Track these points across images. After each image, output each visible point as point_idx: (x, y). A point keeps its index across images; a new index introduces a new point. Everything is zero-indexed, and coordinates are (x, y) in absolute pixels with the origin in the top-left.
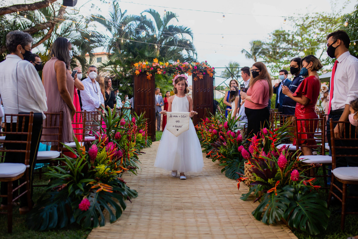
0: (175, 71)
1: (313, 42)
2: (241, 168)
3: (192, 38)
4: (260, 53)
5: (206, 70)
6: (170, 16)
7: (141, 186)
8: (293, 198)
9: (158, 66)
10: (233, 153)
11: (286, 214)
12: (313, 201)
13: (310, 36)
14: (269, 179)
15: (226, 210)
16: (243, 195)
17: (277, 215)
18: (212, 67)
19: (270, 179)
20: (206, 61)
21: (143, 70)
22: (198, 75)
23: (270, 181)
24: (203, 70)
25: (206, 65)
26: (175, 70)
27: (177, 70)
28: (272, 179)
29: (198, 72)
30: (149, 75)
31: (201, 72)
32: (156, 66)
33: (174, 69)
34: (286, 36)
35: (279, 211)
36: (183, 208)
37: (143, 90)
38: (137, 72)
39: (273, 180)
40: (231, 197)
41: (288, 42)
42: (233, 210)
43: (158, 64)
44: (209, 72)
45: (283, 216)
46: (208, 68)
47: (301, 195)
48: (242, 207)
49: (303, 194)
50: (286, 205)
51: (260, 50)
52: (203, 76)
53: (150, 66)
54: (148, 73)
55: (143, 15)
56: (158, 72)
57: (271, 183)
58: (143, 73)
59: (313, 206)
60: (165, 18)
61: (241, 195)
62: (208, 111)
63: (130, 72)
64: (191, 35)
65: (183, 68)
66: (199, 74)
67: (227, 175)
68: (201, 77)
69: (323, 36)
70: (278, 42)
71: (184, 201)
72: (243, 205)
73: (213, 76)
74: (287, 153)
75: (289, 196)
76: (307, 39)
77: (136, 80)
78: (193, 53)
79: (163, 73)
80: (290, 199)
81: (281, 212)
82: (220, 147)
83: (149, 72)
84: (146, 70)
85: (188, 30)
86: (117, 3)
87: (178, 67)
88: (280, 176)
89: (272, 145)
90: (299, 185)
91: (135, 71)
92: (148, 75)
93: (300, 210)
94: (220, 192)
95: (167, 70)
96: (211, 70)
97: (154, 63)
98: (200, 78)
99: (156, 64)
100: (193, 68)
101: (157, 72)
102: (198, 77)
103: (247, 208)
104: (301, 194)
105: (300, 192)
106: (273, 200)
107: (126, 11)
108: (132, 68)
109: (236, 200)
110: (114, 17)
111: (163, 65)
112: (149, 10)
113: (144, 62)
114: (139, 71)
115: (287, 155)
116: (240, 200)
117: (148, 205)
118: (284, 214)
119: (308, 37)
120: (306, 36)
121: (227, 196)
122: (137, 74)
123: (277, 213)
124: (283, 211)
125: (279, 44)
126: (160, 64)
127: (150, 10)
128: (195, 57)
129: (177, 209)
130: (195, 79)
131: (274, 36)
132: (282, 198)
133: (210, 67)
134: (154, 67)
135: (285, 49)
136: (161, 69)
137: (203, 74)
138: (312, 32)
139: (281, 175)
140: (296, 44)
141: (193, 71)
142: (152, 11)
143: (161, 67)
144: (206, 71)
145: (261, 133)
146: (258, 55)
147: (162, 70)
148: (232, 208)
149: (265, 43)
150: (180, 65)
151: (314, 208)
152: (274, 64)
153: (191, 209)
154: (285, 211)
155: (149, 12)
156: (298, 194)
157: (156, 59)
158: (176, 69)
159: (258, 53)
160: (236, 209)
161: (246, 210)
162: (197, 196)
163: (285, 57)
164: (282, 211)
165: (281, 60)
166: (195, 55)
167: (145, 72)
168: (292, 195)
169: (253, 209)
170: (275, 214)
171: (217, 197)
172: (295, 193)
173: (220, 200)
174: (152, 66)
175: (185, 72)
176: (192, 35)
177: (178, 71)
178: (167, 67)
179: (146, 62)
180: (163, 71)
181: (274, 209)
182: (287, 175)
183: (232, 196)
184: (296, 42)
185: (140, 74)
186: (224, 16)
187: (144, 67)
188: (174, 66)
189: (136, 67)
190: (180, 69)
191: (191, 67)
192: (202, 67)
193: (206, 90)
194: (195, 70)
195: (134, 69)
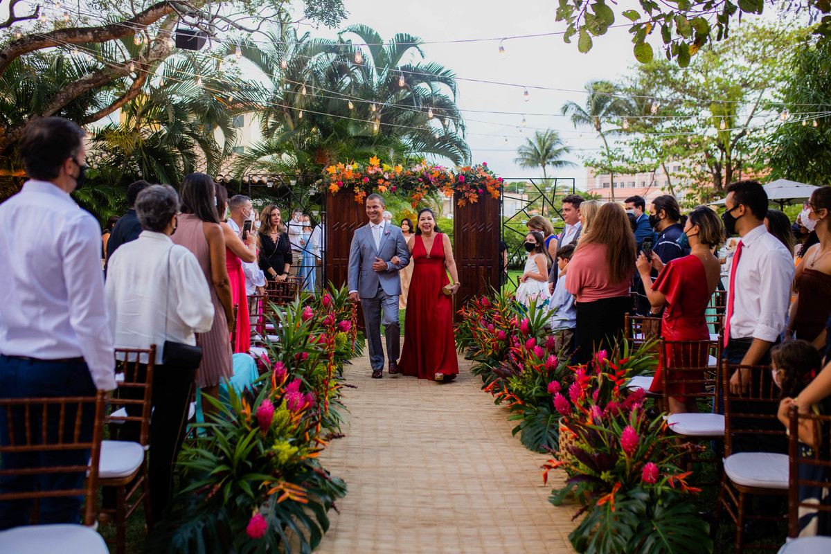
0: (416, 185)
1: (732, 88)
2: (553, 427)
3: (454, 93)
4: (609, 110)
5: (485, 184)
6: (405, 43)
7: (352, 467)
8: (645, 513)
9: (379, 174)
10: (538, 394)
11: (631, 545)
12: (684, 521)
13: (724, 72)
14: (603, 473)
15: (520, 528)
16: (554, 492)
17: (614, 546)
18: (497, 177)
19: (605, 472)
20: (485, 164)
21: (347, 182)
22: (466, 194)
23: (605, 476)
24: (477, 184)
25: (485, 171)
26: (417, 183)
27: (421, 184)
28: (608, 472)
29: (467, 187)
30: (360, 194)
31: (474, 187)
32: (375, 174)
33: (414, 180)
34: (671, 72)
35: (618, 540)
36: (437, 523)
37: (346, 226)
38: (334, 187)
39: (611, 474)
40: (532, 496)
41: (673, 84)
42: (534, 527)
43: (380, 170)
44: (490, 188)
45: (625, 549)
46: (489, 180)
47: (661, 509)
48: (552, 520)
49: (666, 505)
50: (632, 528)
51: (608, 104)
52: (477, 197)
53: (363, 172)
54: (357, 190)
55: (345, 37)
56: (380, 187)
57: (606, 481)
58: (347, 190)
59: (683, 531)
60: (393, 47)
61: (549, 493)
62: (488, 285)
63: (319, 185)
64: (451, 86)
65: (435, 179)
66: (468, 191)
67: (524, 442)
68: (474, 198)
69: (756, 73)
70: (650, 86)
71: (438, 505)
72: (553, 515)
73: (500, 197)
74: (642, 415)
75: (637, 509)
76: (718, 81)
77: (330, 201)
78: (456, 125)
79: (390, 189)
80: (639, 515)
81: (621, 541)
82: (512, 377)
83: (360, 188)
84: (354, 181)
85: (443, 74)
86: (287, 15)
87: (422, 176)
88: (625, 465)
89: (615, 391)
90: (660, 488)
91: (329, 184)
92: (357, 194)
93: (658, 538)
94: (510, 483)
95: (398, 183)
96: (494, 185)
97: (372, 166)
98: (472, 200)
99: (376, 168)
100: (457, 179)
101: (377, 185)
102: (467, 199)
103: (561, 523)
104: (662, 506)
105: (660, 502)
106: (608, 514)
107: (307, 34)
108: (322, 177)
109: (540, 503)
110: (280, 46)
111: (389, 171)
112: (359, 26)
113: (349, 164)
114: (338, 184)
115: (641, 419)
116: (548, 503)
117: (368, 515)
118: (628, 545)
119: (721, 76)
120: (716, 74)
121: (524, 492)
122: (332, 192)
123: (615, 542)
124: (626, 539)
125: (653, 91)
126: (385, 169)
127: (362, 28)
128: (460, 135)
129: (424, 524)
130: (461, 202)
131: (642, 73)
132: (625, 513)
133: (494, 176)
134: (370, 176)
135: (666, 101)
136: (385, 180)
137: (477, 193)
138: (730, 63)
139: (627, 463)
140: (692, 92)
141: (456, 186)
142: (365, 30)
143: (386, 177)
144: (483, 187)
145: (595, 363)
146: (604, 115)
147: (387, 183)
148: (531, 523)
149: (622, 88)
150: (427, 173)
151: (684, 536)
152: (641, 137)
153: (453, 524)
154: (629, 539)
155: (357, 32)
156: (657, 506)
157: (375, 157)
158: (420, 182)
159: (604, 111)
160: (539, 525)
161: (558, 529)
162: (463, 492)
163: (668, 119)
164: (624, 540)
165: (658, 128)
166: (460, 130)
167: (352, 186)
168: (644, 507)
169: (571, 526)
170: (610, 541)
171: (502, 495)
172: (651, 503)
173: (509, 503)
174: (366, 173)
175: (439, 187)
176: (453, 85)
177: (423, 185)
178: (398, 175)
179: (353, 164)
180: (390, 185)
181: (610, 534)
182: (636, 469)
183: (533, 493)
184: (692, 87)
185: (339, 191)
186: (526, 93)
187: (350, 177)
188: (415, 174)
189: (331, 175)
190: (427, 181)
191: (451, 177)
192: (476, 177)
193: (485, 226)
194: (461, 184)
195: (326, 180)
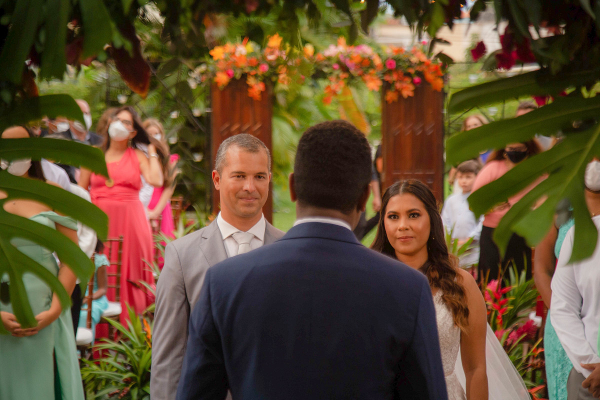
0: (330, 73)
5: (423, 70)
9: (280, 60)
21: (239, 71)
22: (398, 85)
24: (413, 71)
26: (331, 70)
27: (336, 72)
29: (398, 75)
30: (256, 87)
31: (408, 75)
32: (276, 60)
33: (326, 66)
38: (222, 79)
43: (283, 54)
44: (430, 76)
52: (412, 88)
53: (259, 57)
54: (251, 81)
56: (281, 77)
58: (238, 84)
63: (202, 74)
65: (355, 65)
66: (400, 80)
68: (408, 90)
77: (217, 96)
83: (256, 78)
84: (247, 70)
87: (338, 61)
91: (214, 75)
92: (252, 88)
96: (436, 72)
97: (271, 49)
98: (405, 94)
99: (277, 52)
100: (385, 66)
101: (277, 75)
102: (399, 92)
108: (205, 63)
113: (241, 44)
114: (228, 75)
122: (220, 84)
126: (289, 52)
130: (391, 96)
134: (269, 63)
137: (413, 82)
141: (384, 74)
143: (291, 63)
144: (420, 74)
147: (293, 72)
150: (345, 58)
157: (276, 35)
158: (335, 69)
167: (244, 76)
174: (264, 58)
177: (340, 74)
178: (307, 60)
179: (246, 45)
180: (296, 74)
185: (229, 84)
187: (242, 64)
188: (329, 58)
189: (217, 61)
190: (345, 68)
191: (378, 61)
192: (409, 61)
193: (423, 128)
194: (389, 72)
195: (211, 68)
